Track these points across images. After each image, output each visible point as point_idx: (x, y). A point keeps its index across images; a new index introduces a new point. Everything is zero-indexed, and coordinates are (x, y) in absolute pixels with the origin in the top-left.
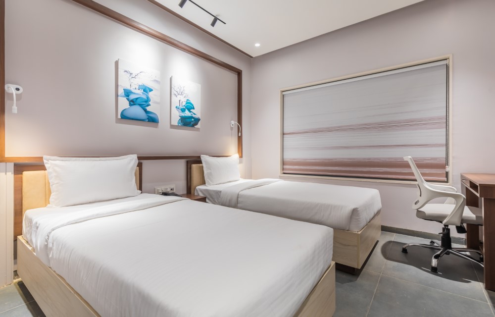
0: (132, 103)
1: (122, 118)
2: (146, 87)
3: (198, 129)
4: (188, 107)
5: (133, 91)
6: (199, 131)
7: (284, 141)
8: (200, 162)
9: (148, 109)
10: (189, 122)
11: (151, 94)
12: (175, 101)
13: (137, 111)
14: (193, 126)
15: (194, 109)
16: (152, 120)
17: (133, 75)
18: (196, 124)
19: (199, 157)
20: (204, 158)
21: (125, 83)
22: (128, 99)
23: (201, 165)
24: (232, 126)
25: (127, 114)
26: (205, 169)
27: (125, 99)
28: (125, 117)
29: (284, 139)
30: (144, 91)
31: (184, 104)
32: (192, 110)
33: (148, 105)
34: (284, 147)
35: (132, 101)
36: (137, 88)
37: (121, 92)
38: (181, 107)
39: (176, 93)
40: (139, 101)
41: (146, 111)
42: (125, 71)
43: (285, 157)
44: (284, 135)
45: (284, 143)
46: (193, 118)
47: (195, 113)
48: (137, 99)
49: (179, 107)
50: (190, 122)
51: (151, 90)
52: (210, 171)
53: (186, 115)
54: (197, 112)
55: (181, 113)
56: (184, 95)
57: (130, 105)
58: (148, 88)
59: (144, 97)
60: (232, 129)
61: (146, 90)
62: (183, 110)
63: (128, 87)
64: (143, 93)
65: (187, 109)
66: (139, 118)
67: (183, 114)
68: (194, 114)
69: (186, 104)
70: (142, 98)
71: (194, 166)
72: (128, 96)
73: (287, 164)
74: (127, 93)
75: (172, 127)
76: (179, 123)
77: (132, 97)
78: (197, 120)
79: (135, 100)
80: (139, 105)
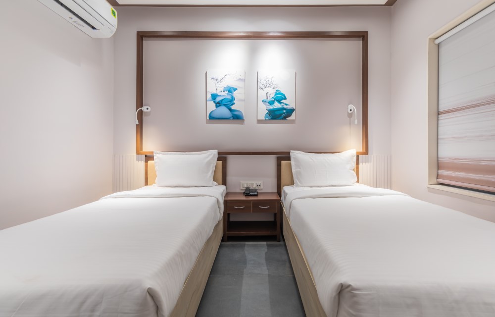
0: (218, 105)
1: (210, 119)
2: (231, 88)
3: (293, 121)
4: (278, 98)
5: (219, 94)
6: (295, 123)
7: (440, 125)
8: (289, 159)
9: (233, 107)
10: (279, 115)
11: (235, 94)
12: (262, 95)
13: (223, 111)
14: (285, 118)
15: (285, 98)
16: (237, 117)
17: (219, 80)
18: (289, 115)
19: (289, 153)
20: (294, 154)
21: (212, 89)
22: (214, 102)
23: (289, 162)
24: (350, 112)
25: (214, 115)
26: (293, 167)
27: (212, 102)
28: (212, 118)
29: (440, 122)
30: (229, 92)
31: (273, 95)
32: (282, 101)
33: (233, 104)
34: (440, 137)
35: (218, 103)
36: (222, 90)
37: (209, 96)
38: (269, 99)
39: (263, 87)
40: (224, 102)
41: (230, 110)
42: (213, 78)
43: (441, 154)
44: (440, 116)
45: (440, 129)
46: (285, 109)
47: (287, 103)
48: (222, 100)
49: (267, 100)
50: (281, 115)
51: (235, 89)
52: (299, 170)
53: (275, 107)
54: (290, 103)
55: (268, 107)
56: (272, 87)
57: (217, 107)
58: (233, 88)
59: (229, 97)
60: (350, 115)
61: (230, 90)
62: (271, 103)
63: (215, 92)
64: (228, 94)
65: (277, 101)
66: (224, 117)
67: (271, 107)
68: (286, 105)
69: (275, 95)
70: (227, 99)
71: (283, 163)
72: (215, 99)
73: (444, 168)
74: (214, 97)
75: (259, 121)
76: (266, 117)
77: (218, 99)
78: (290, 112)
79: (220, 102)
80: (225, 105)
